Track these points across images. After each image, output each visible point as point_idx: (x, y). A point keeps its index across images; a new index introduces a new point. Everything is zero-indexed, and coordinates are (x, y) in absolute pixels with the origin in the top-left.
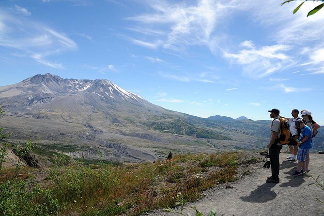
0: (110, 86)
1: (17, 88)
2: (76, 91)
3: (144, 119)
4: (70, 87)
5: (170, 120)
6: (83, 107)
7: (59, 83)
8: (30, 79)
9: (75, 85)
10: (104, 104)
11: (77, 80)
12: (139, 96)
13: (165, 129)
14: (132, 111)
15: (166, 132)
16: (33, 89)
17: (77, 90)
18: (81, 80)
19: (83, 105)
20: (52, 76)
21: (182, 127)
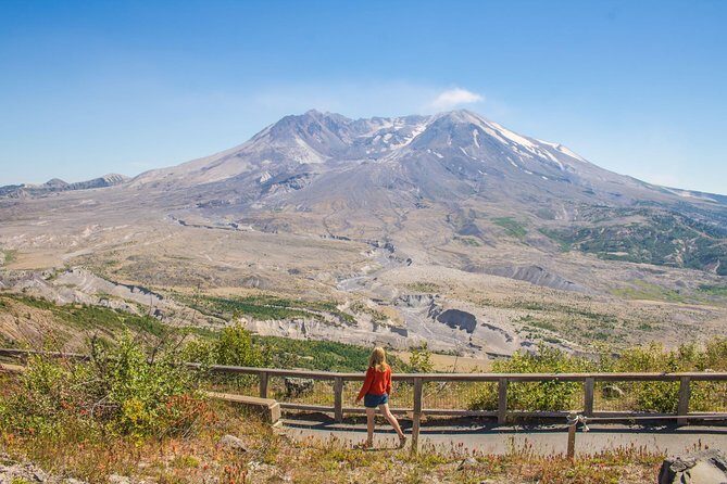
0: (473, 127)
1: (239, 156)
2: (384, 150)
3: (564, 219)
4: (369, 141)
5: (638, 219)
6: (390, 194)
7: (340, 131)
8: (268, 130)
9: (382, 134)
10: (449, 182)
11: (388, 120)
12: (564, 151)
13: (614, 248)
14: (532, 199)
15: (617, 258)
16: (273, 155)
17: (387, 146)
18: (401, 118)
19: (391, 187)
20: (321, 115)
21: (674, 242)
